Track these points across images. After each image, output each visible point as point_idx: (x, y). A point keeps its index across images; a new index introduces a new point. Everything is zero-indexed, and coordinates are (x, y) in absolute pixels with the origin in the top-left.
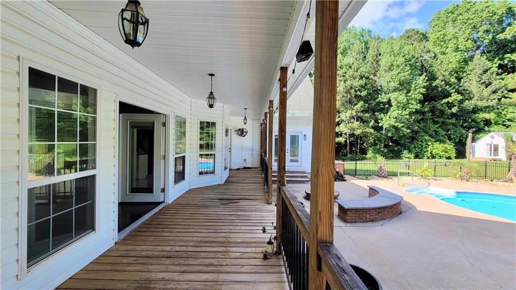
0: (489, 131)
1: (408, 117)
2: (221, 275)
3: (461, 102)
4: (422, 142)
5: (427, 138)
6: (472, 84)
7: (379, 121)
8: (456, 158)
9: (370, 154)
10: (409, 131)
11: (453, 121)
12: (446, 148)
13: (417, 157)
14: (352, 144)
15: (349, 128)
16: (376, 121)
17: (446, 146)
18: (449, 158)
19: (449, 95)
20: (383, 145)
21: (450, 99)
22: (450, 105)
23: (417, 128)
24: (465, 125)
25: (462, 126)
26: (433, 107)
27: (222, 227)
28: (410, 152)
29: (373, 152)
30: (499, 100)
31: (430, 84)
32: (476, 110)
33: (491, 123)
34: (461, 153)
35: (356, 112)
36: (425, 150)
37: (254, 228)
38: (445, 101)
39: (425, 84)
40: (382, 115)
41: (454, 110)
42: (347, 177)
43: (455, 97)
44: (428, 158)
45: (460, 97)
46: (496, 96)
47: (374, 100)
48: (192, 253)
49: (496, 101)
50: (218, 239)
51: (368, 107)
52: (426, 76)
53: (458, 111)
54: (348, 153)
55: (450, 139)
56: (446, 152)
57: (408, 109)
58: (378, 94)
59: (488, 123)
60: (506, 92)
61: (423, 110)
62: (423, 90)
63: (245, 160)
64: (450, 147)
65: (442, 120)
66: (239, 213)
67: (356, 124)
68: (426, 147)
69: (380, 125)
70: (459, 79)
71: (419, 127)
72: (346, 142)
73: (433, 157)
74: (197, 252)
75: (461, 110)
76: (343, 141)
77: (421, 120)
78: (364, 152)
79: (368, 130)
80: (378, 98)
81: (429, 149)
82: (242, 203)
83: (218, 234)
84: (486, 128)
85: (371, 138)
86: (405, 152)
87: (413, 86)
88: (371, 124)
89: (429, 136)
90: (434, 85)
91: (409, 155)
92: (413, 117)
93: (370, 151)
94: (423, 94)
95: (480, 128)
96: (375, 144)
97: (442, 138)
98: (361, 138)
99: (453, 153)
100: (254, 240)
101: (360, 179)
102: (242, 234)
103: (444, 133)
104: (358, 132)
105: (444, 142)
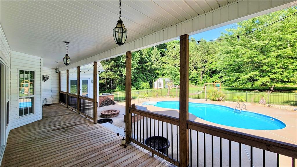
0: (159, 78)
1: (133, 70)
2: (113, 163)
3: (151, 65)
4: (139, 82)
5: (141, 80)
6: (153, 58)
7: (122, 72)
8: (150, 88)
9: (117, 89)
10: (134, 77)
11: (149, 73)
12: (147, 84)
13: (137, 89)
14: (108, 84)
15: (107, 75)
16: (120, 72)
17: (147, 83)
18: (148, 89)
19: (147, 62)
20: (123, 84)
21: (147, 64)
22: (148, 66)
23: (137, 76)
24: (152, 75)
25: (151, 75)
26: (142, 67)
27: (83, 144)
28: (134, 87)
29: (119, 88)
30: (161, 66)
31: (141, 57)
32: (155, 69)
33: (159, 74)
34: (151, 87)
35: (111, 66)
36: (140, 85)
37: (102, 137)
38: (146, 64)
39: (140, 56)
40: (123, 69)
41: (149, 68)
42: (116, 102)
43: (149, 63)
44: (141, 89)
45: (150, 64)
46: (160, 64)
47: (119, 61)
48: (82, 163)
49: (160, 66)
50: (88, 150)
51: (116, 64)
52: (140, 53)
53: (150, 69)
54: (106, 88)
55: (148, 81)
56: (147, 86)
57: (133, 67)
58: (121, 58)
59: (158, 74)
60: (162, 63)
61: (139, 68)
62: (139, 59)
63: (45, 99)
64: (148, 84)
65: (145, 72)
66: (83, 134)
67: (111, 73)
68: (140, 84)
69: (122, 74)
70: (149, 56)
71: (137, 75)
72: (105, 83)
73: (143, 89)
74: (84, 161)
75: (151, 69)
76: (104, 82)
77: (138, 72)
78: (114, 88)
79: (116, 76)
80: (121, 60)
81: (141, 85)
82: (76, 128)
83: (84, 148)
84: (158, 77)
85: (117, 80)
86: (132, 87)
87: (135, 56)
88: (118, 73)
89: (141, 79)
90: (142, 57)
91: (134, 88)
92: (135, 71)
93: (117, 87)
94: (139, 61)
95: (156, 76)
96: (120, 84)
97: (145, 80)
98: (113, 80)
99: (149, 87)
100: (110, 142)
101: (121, 102)
102: (100, 142)
103: (146, 78)
104: (112, 77)
105: (146, 82)
